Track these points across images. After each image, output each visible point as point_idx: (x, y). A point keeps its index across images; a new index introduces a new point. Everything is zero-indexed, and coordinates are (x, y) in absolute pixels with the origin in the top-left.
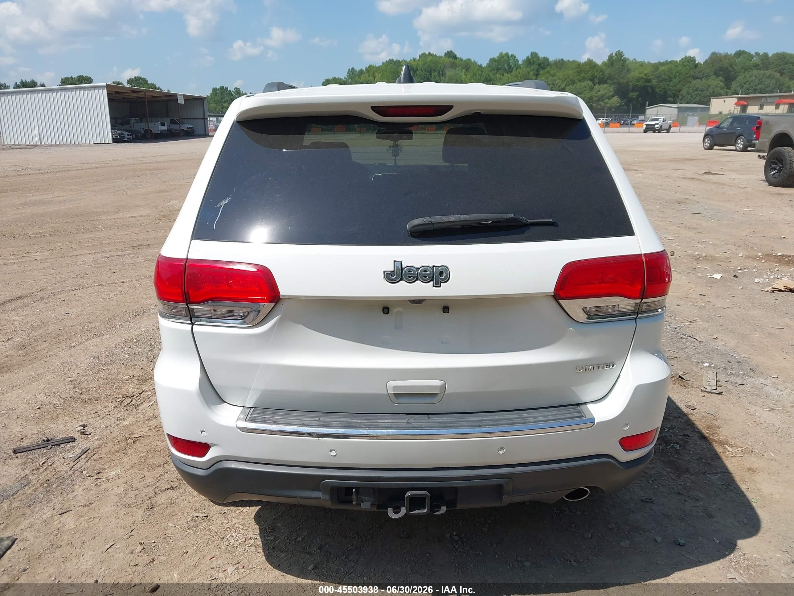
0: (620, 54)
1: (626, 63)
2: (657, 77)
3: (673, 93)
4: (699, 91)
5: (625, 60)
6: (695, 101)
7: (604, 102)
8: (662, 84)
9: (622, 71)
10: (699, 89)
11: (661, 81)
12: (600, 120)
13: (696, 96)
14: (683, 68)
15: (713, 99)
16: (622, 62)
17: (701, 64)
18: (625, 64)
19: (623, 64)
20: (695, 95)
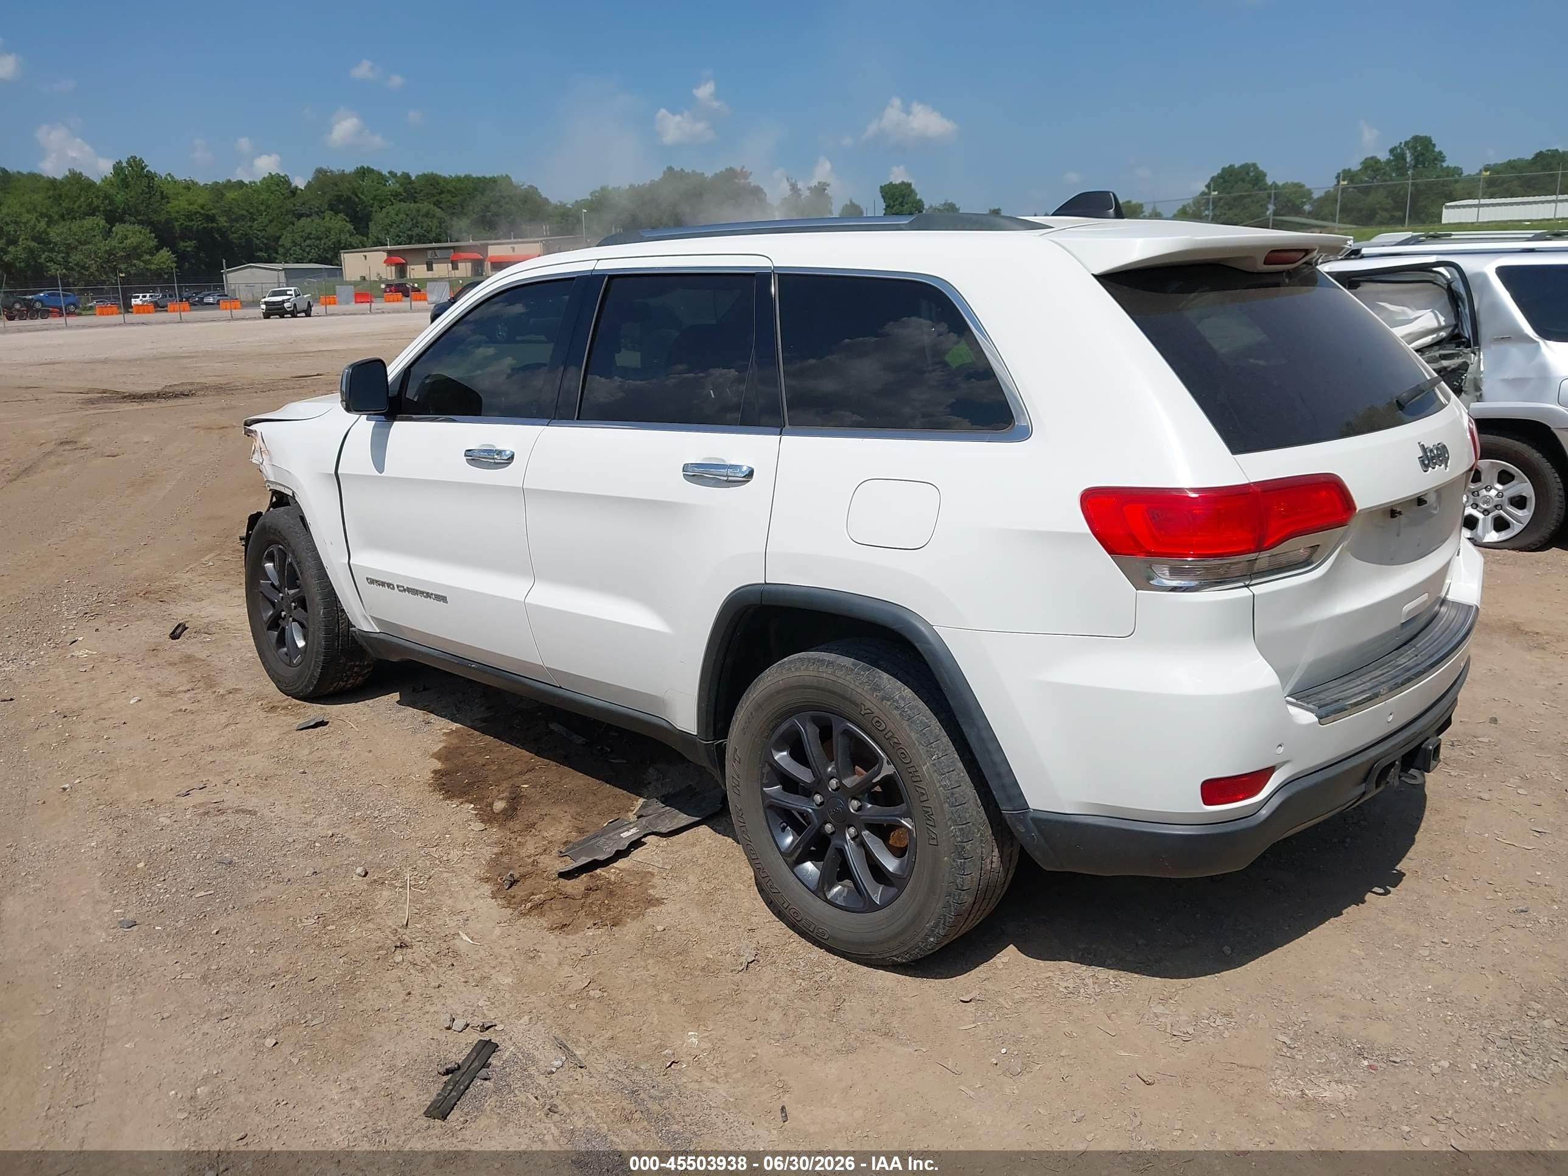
0: (136, 164)
1: (155, 183)
2: (225, 211)
3: (262, 242)
4: (314, 238)
5: (151, 177)
6: (310, 257)
7: (143, 261)
8: (238, 225)
9: (150, 198)
10: (312, 236)
11: (236, 220)
12: (138, 297)
13: (309, 248)
14: (270, 196)
15: (345, 253)
16: (145, 181)
17: (302, 190)
18: (153, 183)
19: (149, 183)
20: (307, 246)
